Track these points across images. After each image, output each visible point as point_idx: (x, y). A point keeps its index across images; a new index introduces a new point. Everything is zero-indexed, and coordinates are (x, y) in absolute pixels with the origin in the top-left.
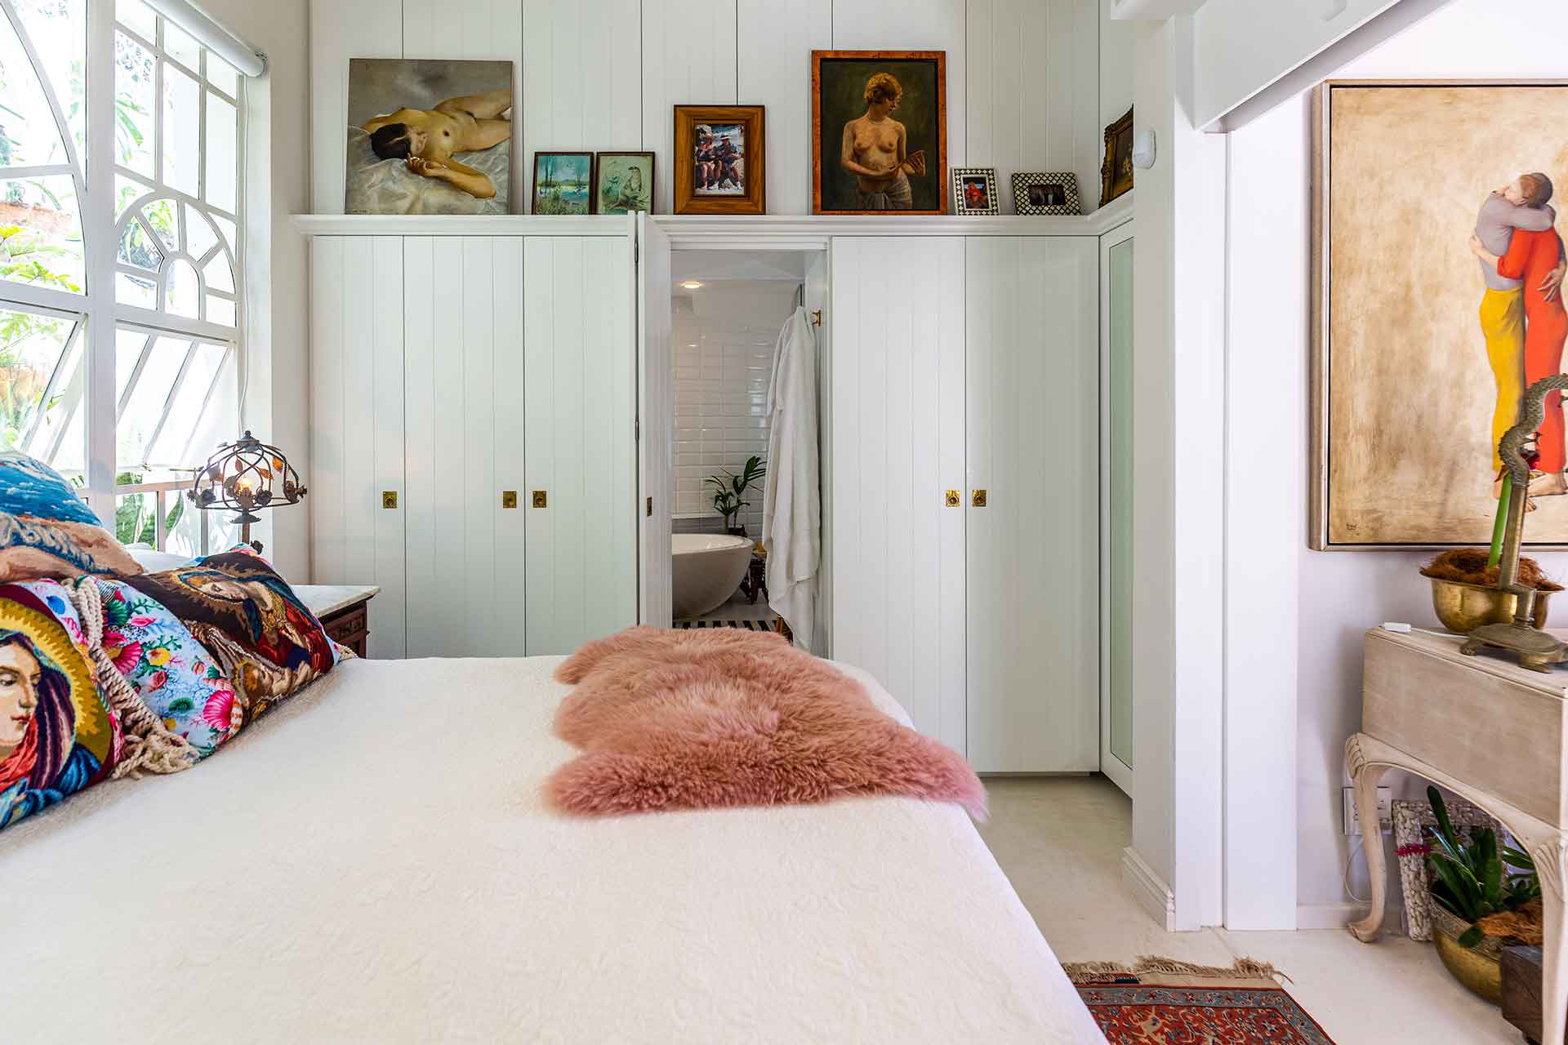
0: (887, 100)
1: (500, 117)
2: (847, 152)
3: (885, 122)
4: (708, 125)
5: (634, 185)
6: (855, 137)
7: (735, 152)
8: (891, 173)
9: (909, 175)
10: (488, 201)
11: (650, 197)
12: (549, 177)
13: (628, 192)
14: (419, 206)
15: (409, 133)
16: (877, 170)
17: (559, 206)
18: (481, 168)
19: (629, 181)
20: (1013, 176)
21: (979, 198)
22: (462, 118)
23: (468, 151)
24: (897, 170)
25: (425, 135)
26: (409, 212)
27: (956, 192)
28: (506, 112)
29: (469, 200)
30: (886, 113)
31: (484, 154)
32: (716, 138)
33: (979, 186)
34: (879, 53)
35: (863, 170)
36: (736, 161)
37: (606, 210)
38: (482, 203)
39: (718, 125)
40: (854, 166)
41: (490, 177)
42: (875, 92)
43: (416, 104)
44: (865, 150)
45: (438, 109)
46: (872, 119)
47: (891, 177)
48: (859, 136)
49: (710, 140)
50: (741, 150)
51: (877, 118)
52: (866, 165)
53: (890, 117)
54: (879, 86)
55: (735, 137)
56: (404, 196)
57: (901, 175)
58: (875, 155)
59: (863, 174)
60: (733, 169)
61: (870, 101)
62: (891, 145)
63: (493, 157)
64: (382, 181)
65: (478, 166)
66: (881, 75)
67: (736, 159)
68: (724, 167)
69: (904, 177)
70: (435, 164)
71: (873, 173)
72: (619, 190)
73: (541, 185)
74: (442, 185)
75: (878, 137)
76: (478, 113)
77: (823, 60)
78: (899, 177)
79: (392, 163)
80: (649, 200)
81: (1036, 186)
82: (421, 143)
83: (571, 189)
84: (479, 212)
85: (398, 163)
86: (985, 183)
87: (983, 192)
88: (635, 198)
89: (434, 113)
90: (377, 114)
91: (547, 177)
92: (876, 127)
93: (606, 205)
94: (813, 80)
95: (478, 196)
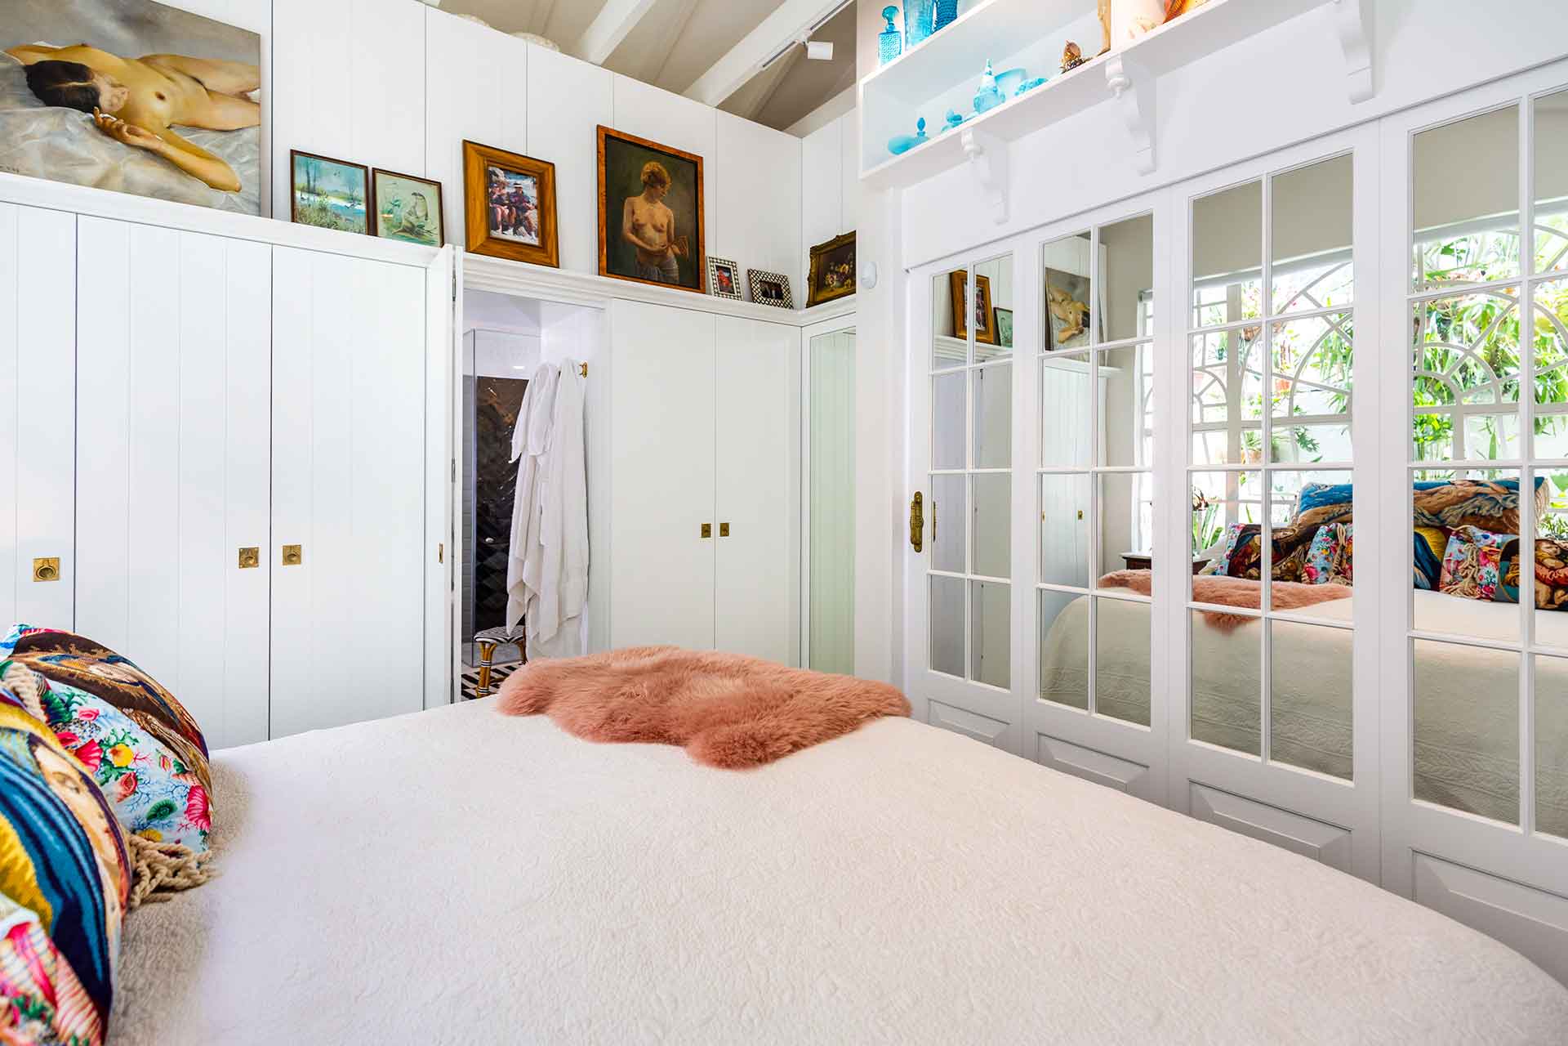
0: (659, 187)
1: (243, 96)
2: (627, 224)
3: (656, 205)
4: (501, 169)
5: (420, 214)
6: (633, 213)
7: (529, 202)
8: (663, 251)
9: (676, 255)
10: (231, 195)
11: (438, 229)
12: (312, 183)
13: (412, 219)
14: (117, 180)
15: (94, 80)
16: (651, 245)
17: (328, 219)
18: (217, 152)
19: (414, 207)
20: (749, 271)
21: (727, 285)
22: (187, 84)
23: (195, 127)
24: (667, 249)
25: (125, 90)
26: (99, 185)
27: (711, 277)
28: (254, 93)
29: (201, 188)
30: (658, 197)
31: (223, 136)
32: (510, 184)
33: (727, 275)
34: (654, 143)
35: (640, 243)
36: (529, 211)
37: (388, 235)
38: (221, 196)
39: (511, 171)
40: (633, 238)
41: (234, 166)
42: (649, 177)
43: (108, 44)
44: (642, 226)
45: (145, 60)
46: (647, 199)
47: (662, 254)
48: (638, 212)
49: (503, 185)
50: (534, 201)
51: (651, 199)
52: (642, 239)
53: (662, 201)
54: (653, 173)
55: (528, 187)
56: (88, 163)
57: (670, 253)
58: (650, 232)
59: (640, 247)
60: (527, 218)
61: (645, 183)
62: (662, 226)
63: (236, 143)
64: (49, 134)
65: (213, 149)
66: (655, 163)
67: (529, 209)
68: (518, 215)
69: (673, 256)
70: (141, 131)
71: (648, 248)
72: (402, 214)
73: (302, 190)
74: (156, 161)
75: (652, 216)
76: (210, 82)
77: (608, 136)
78: (668, 254)
79: (65, 113)
80: (437, 231)
81: (764, 281)
82: (119, 99)
83: (343, 203)
84: (218, 206)
85: (76, 115)
86: (730, 272)
87: (729, 278)
88: (422, 227)
89: (141, 66)
90: (35, 42)
91: (309, 182)
92: (652, 208)
93: (388, 229)
94: (598, 152)
95: (213, 185)
